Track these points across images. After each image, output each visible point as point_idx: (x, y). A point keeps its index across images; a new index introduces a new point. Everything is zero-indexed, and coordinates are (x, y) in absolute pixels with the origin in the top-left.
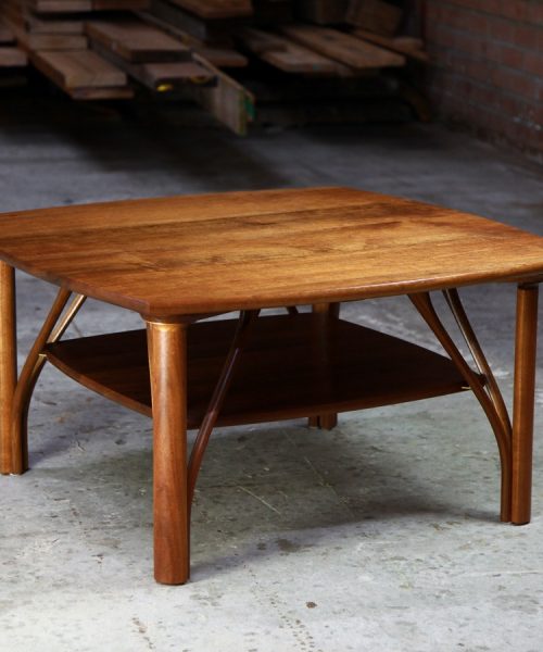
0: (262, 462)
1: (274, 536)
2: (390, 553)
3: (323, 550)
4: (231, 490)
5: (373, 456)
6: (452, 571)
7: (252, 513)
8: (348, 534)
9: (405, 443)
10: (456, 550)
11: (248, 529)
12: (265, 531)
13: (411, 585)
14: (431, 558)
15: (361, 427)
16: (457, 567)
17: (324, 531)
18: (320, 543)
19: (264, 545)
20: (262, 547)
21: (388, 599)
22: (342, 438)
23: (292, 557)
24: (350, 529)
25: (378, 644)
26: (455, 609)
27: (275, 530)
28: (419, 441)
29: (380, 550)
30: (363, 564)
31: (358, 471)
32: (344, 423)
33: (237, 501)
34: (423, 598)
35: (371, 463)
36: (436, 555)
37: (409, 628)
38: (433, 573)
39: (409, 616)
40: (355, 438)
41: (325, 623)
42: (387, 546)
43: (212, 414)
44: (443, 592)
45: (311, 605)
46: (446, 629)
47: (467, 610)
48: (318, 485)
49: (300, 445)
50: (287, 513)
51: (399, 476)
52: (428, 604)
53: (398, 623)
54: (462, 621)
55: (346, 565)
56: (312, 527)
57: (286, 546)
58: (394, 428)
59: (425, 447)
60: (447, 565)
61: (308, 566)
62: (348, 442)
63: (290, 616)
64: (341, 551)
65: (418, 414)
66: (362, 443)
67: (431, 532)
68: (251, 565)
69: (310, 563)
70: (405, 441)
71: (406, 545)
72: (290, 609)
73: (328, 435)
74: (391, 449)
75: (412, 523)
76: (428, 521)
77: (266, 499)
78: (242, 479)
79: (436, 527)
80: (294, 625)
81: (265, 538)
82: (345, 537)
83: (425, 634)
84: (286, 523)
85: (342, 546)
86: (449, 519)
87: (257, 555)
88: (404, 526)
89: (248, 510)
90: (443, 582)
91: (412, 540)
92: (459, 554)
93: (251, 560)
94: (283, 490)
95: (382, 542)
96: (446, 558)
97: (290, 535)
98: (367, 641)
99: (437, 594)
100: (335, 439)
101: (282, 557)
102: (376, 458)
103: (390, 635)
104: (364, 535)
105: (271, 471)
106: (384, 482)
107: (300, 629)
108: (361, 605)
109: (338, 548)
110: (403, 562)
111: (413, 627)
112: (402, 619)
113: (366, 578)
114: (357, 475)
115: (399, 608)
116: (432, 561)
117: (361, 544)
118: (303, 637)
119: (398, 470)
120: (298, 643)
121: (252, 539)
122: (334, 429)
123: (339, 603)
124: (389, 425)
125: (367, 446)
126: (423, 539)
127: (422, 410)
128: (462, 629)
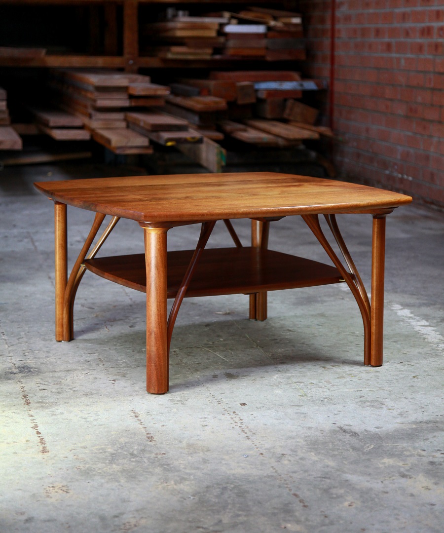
0: (218, 336)
1: (224, 371)
2: (295, 380)
3: (253, 378)
4: (199, 349)
5: (288, 334)
6: (332, 389)
7: (210, 360)
8: (269, 371)
9: (309, 328)
10: (335, 378)
11: (207, 368)
12: (218, 369)
13: (306, 395)
14: (320, 382)
15: (282, 320)
16: (335, 386)
17: (254, 369)
18: (251, 375)
19: (216, 375)
20: (215, 376)
21: (292, 401)
22: (270, 325)
23: (233, 381)
24: (271, 368)
25: (283, 423)
26: (332, 407)
27: (224, 368)
28: (317, 327)
29: (289, 378)
30: (278, 385)
31: (278, 341)
32: (271, 318)
33: (202, 354)
34: (313, 401)
35: (286, 337)
36: (323, 381)
37: (303, 415)
38: (321, 390)
39: (304, 410)
40: (278, 325)
41: (252, 413)
42: (293, 376)
43: (183, 288)
44: (325, 398)
45: (243, 404)
46: (326, 416)
47: (340, 407)
48: (253, 347)
49: (243, 328)
50: (232, 360)
51: (303, 343)
52: (315, 404)
53: (297, 413)
54: (336, 412)
55: (266, 385)
56: (248, 367)
57: (230, 376)
58: (302, 321)
59: (320, 330)
60: (329, 386)
61: (243, 386)
62: (273, 327)
63: (229, 409)
64: (264, 378)
65: (318, 314)
66: (282, 327)
67: (320, 370)
68: (208, 385)
69: (245, 384)
70: (308, 327)
71: (305, 376)
72: (230, 406)
73: (261, 324)
74: (299, 330)
75: (309, 366)
76: (319, 365)
77: (220, 354)
78: (206, 344)
79: (324, 367)
80: (232, 413)
81: (217, 372)
82: (267, 372)
83: (312, 418)
84: (231, 365)
85: (265, 376)
86: (333, 364)
87: (211, 380)
88: (304, 367)
89: (208, 359)
90: (326, 394)
91: (308, 374)
92: (337, 380)
93: (208, 383)
94: (231, 350)
95: (290, 375)
96: (329, 382)
97: (233, 371)
98: (277, 422)
99: (322, 399)
100: (265, 326)
101: (228, 382)
102: (290, 335)
103: (291, 419)
104: (279, 371)
105: (224, 340)
106: (294, 346)
107: (236, 416)
108: (274, 404)
109: (262, 377)
110: (302, 384)
111: (305, 415)
112: (299, 411)
113: (278, 391)
114: (277, 343)
115: (298, 406)
116: (320, 384)
117: (277, 376)
118: (237, 419)
119: (303, 341)
120: (234, 422)
121: (209, 373)
122: (265, 321)
123: (260, 403)
124: (299, 319)
125: (284, 329)
126: (315, 373)
127: (320, 312)
128: (336, 416)
